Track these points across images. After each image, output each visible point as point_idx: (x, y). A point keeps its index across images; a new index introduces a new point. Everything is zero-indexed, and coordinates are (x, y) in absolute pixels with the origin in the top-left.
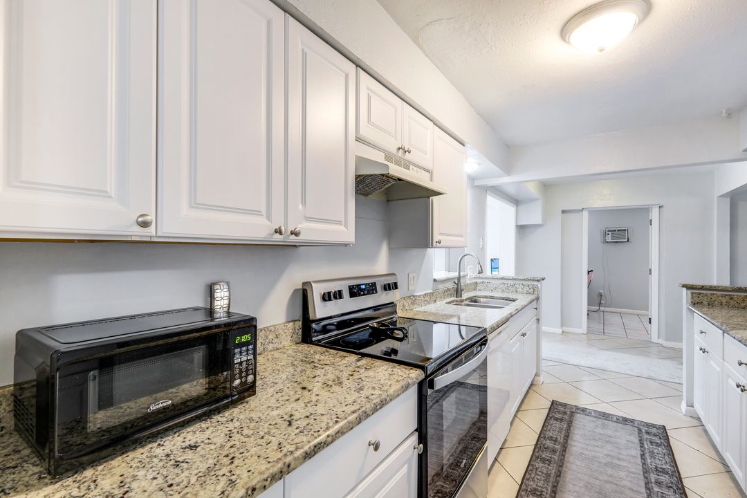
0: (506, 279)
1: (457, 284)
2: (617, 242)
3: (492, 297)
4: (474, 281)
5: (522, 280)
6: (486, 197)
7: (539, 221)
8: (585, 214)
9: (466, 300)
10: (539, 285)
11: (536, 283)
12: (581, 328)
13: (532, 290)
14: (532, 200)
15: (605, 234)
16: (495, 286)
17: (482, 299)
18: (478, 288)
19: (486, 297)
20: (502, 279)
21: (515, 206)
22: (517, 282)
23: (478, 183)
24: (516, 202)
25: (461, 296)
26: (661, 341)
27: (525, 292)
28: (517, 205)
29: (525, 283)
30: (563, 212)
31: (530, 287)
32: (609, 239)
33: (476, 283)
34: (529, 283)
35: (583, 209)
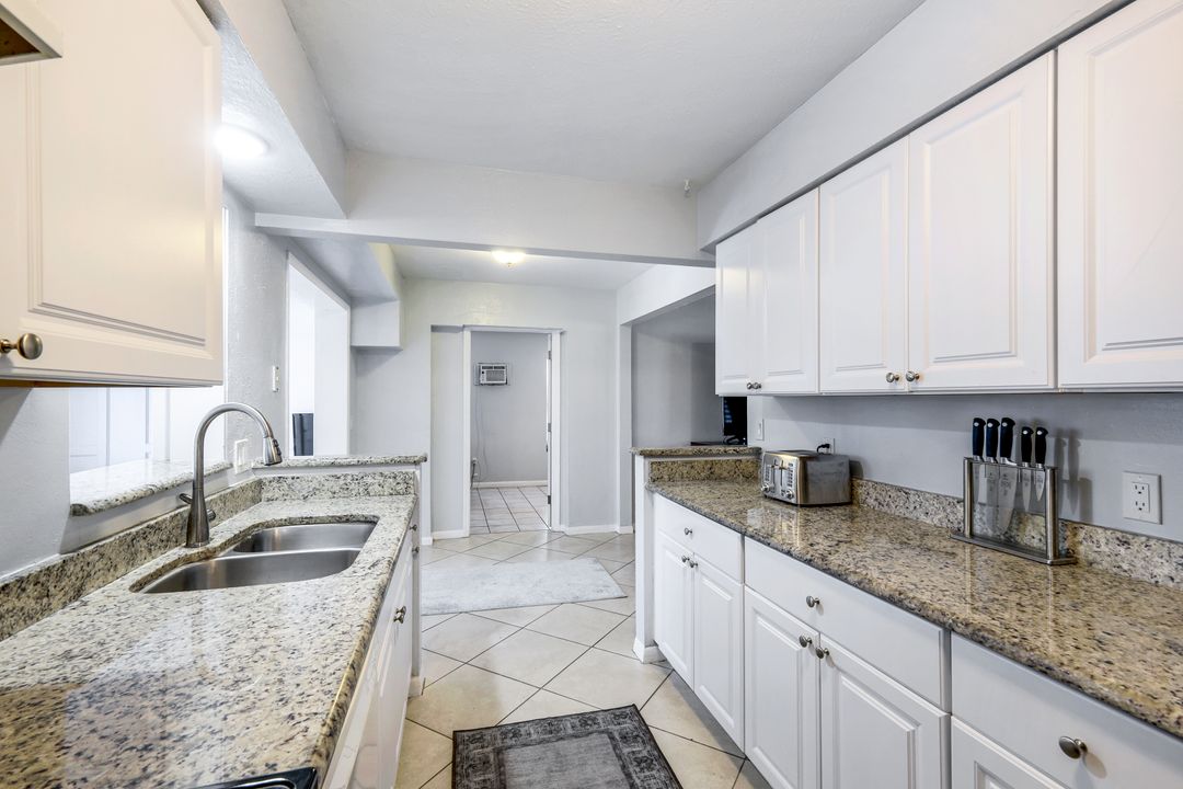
0: (341, 466)
1: (192, 502)
2: (493, 384)
3: (309, 520)
4: (253, 478)
5: (381, 464)
6: (286, 267)
7: (394, 342)
8: (467, 334)
9: (223, 547)
10: (418, 472)
11: (410, 469)
12: (461, 528)
13: (403, 486)
14: (379, 300)
15: (479, 373)
16: (315, 484)
17: (277, 530)
18: (265, 495)
19: (290, 522)
20: (333, 465)
21: (348, 307)
22: (369, 470)
23: (262, 220)
24: (352, 298)
25: (206, 538)
26: (563, 528)
27: (387, 490)
28: (352, 308)
29: (386, 470)
30: (434, 329)
31: (399, 480)
32: (484, 379)
33: (260, 483)
34: (396, 469)
35: (464, 326)
